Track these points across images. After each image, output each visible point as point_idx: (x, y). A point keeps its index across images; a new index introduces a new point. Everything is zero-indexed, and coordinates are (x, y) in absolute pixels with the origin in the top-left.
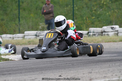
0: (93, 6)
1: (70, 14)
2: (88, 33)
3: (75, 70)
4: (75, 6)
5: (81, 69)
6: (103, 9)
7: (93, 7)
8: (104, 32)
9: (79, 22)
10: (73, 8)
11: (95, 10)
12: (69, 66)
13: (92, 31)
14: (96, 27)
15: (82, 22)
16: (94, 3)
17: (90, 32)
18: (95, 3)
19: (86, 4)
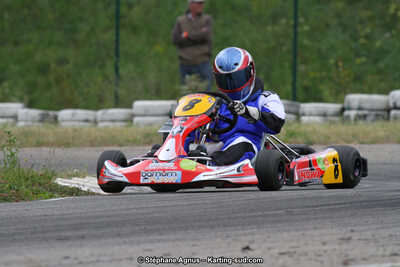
0: (362, 22)
1: (285, 48)
2: (343, 110)
3: (297, 230)
4: (301, 20)
5: (315, 228)
6: (394, 32)
7: (359, 27)
8: (396, 108)
9: (312, 75)
10: (295, 26)
11: (367, 37)
12: (276, 215)
13: (355, 104)
14: (370, 91)
15: (324, 74)
16: (365, 14)
17: (350, 109)
18: (369, 13)
19: (338, 15)
